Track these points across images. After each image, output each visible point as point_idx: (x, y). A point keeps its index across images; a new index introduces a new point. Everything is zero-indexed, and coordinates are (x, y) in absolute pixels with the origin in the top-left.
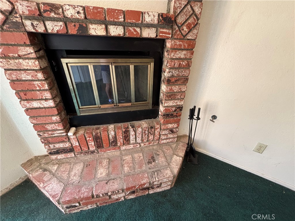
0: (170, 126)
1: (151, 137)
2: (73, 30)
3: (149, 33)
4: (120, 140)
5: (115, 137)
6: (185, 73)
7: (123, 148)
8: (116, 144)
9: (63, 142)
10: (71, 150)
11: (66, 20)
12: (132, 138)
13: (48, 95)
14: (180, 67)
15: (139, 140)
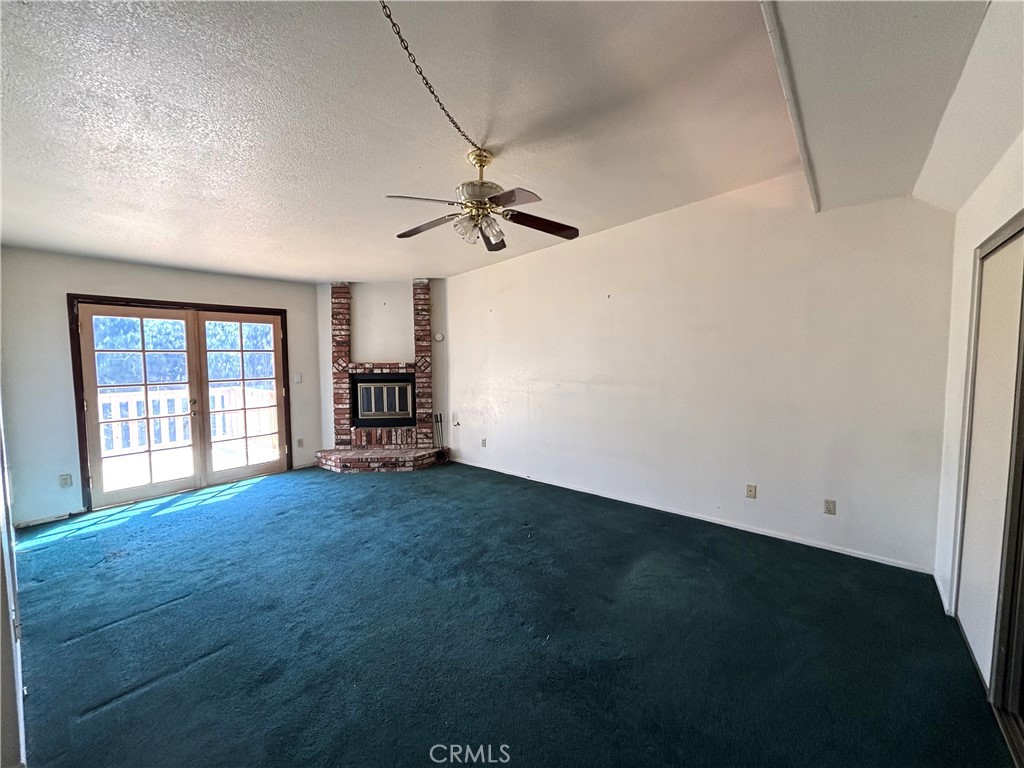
0: (424, 430)
1: (409, 440)
2: (367, 372)
3: (404, 371)
4: (384, 441)
5: (381, 436)
6: (429, 390)
7: (386, 447)
8: (381, 443)
9: (347, 434)
10: (349, 442)
11: (365, 368)
12: (394, 438)
13: (348, 401)
14: (423, 387)
15: (399, 442)
